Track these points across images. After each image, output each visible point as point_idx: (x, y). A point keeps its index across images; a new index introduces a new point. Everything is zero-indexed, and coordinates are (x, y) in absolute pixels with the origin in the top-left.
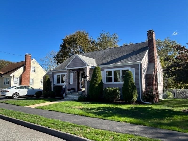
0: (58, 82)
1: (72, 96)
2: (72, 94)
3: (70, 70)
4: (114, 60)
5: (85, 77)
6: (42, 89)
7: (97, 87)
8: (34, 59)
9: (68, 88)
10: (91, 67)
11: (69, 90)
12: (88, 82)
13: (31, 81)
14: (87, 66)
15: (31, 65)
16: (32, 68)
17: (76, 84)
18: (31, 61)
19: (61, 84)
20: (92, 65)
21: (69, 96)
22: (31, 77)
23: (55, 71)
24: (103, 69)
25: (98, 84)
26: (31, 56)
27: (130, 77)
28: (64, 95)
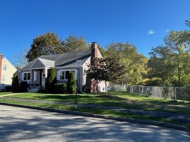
0: (25, 79)
1: (34, 89)
2: (34, 88)
3: (33, 70)
4: (68, 63)
5: (44, 75)
6: (11, 85)
7: (51, 83)
8: (5, 58)
9: (31, 84)
10: (48, 68)
11: (32, 85)
12: (46, 79)
13: (2, 77)
14: (45, 68)
15: (2, 63)
16: (3, 66)
17: (39, 81)
18: (3, 60)
19: (27, 80)
20: (50, 67)
21: (31, 89)
22: (2, 74)
23: (23, 70)
24: (58, 70)
25: (52, 81)
26: (2, 55)
27: (72, 76)
28: (28, 89)
